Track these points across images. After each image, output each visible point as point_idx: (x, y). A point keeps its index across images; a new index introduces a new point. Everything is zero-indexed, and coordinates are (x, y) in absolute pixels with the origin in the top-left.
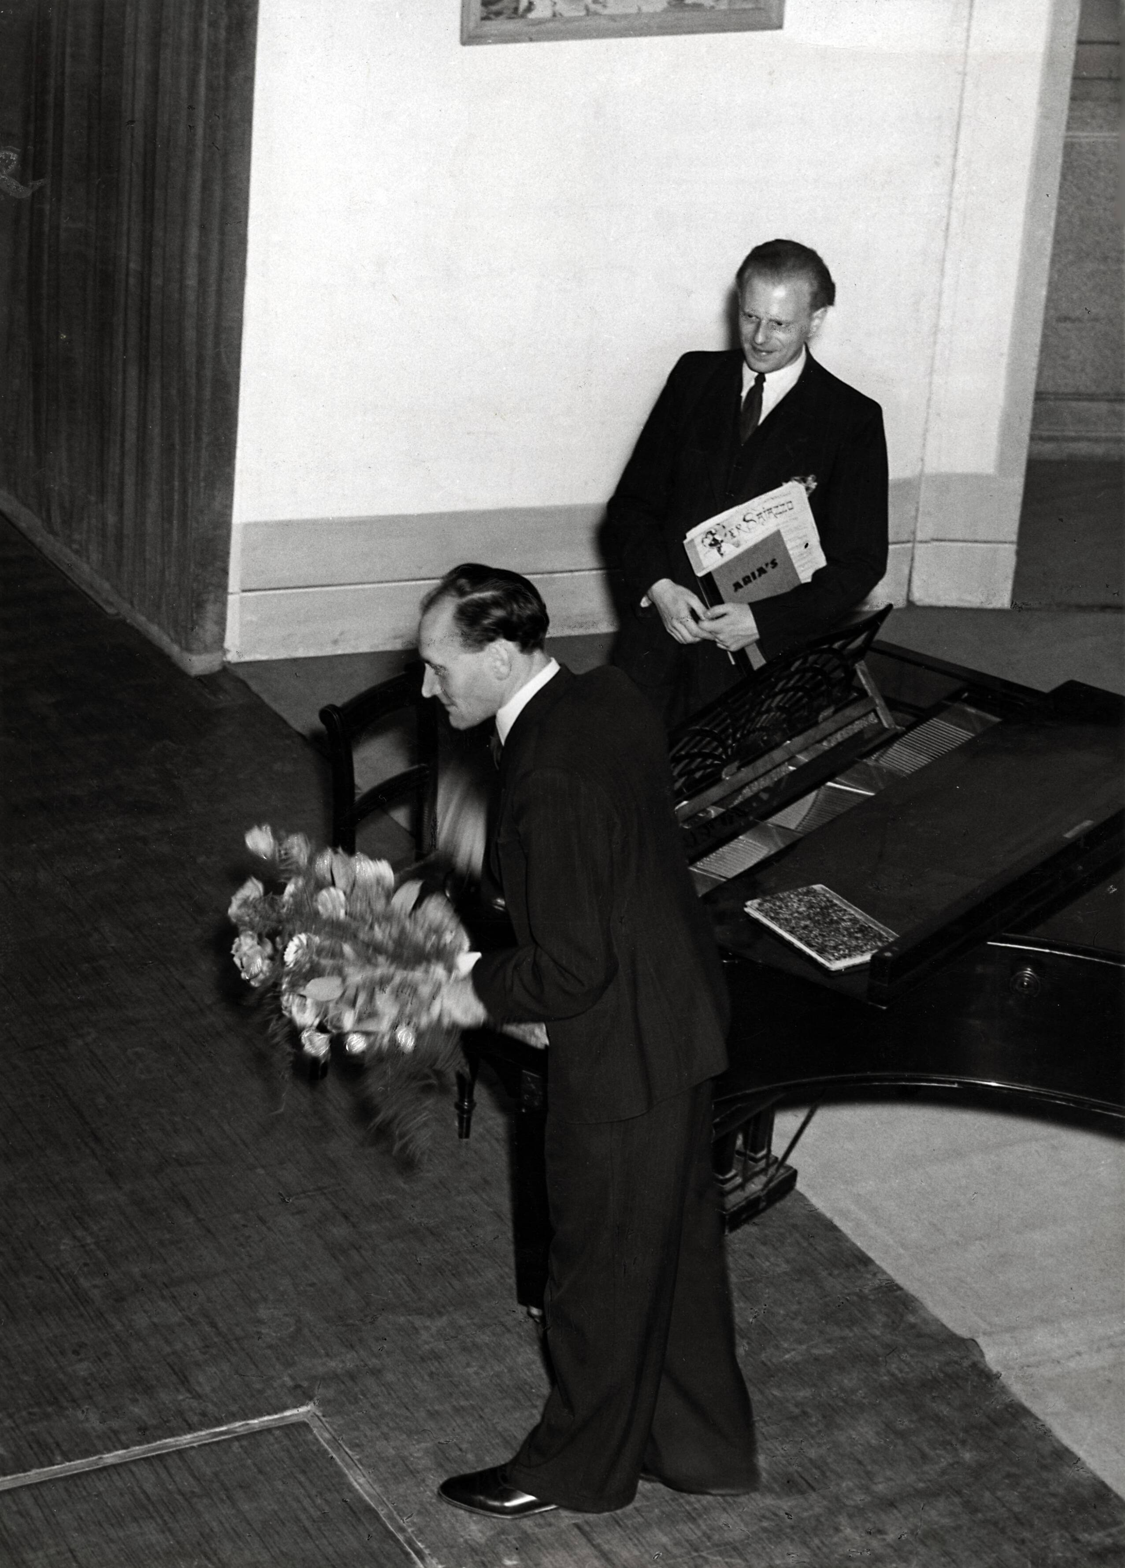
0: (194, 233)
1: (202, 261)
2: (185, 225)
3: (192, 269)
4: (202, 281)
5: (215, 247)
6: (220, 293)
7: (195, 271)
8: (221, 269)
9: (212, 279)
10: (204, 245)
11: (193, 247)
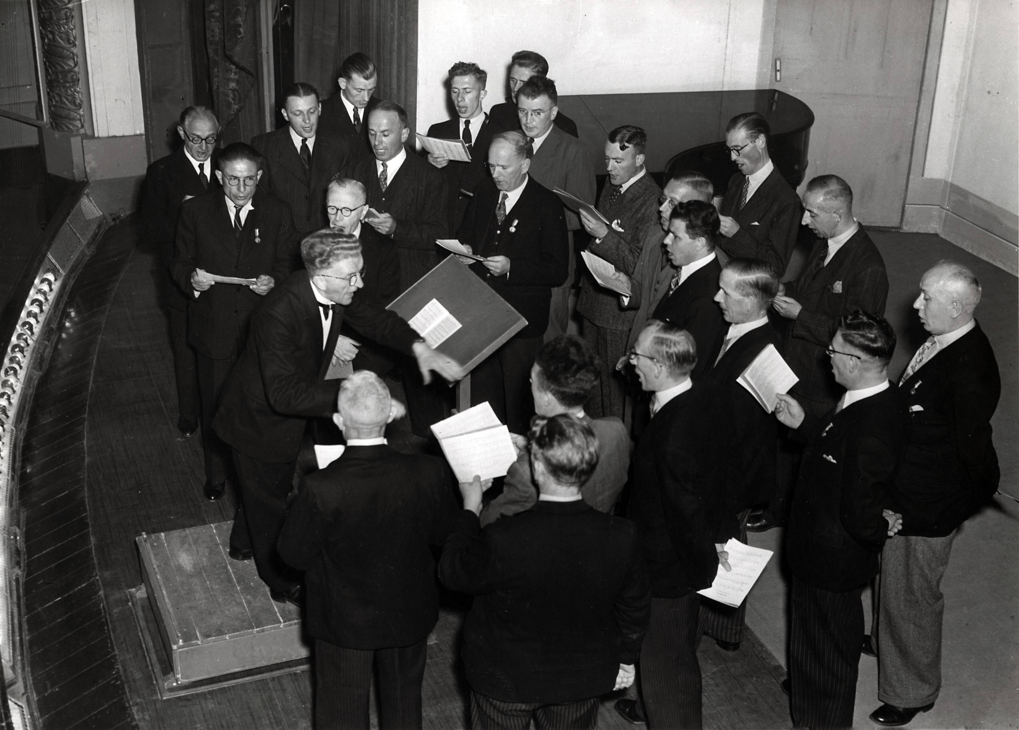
0: (395, 66)
1: (399, 78)
2: (391, 64)
3: (394, 81)
4: (399, 87)
5: (403, 74)
6: (406, 91)
7: (396, 82)
8: (406, 81)
9: (403, 84)
10: (399, 72)
11: (395, 72)
